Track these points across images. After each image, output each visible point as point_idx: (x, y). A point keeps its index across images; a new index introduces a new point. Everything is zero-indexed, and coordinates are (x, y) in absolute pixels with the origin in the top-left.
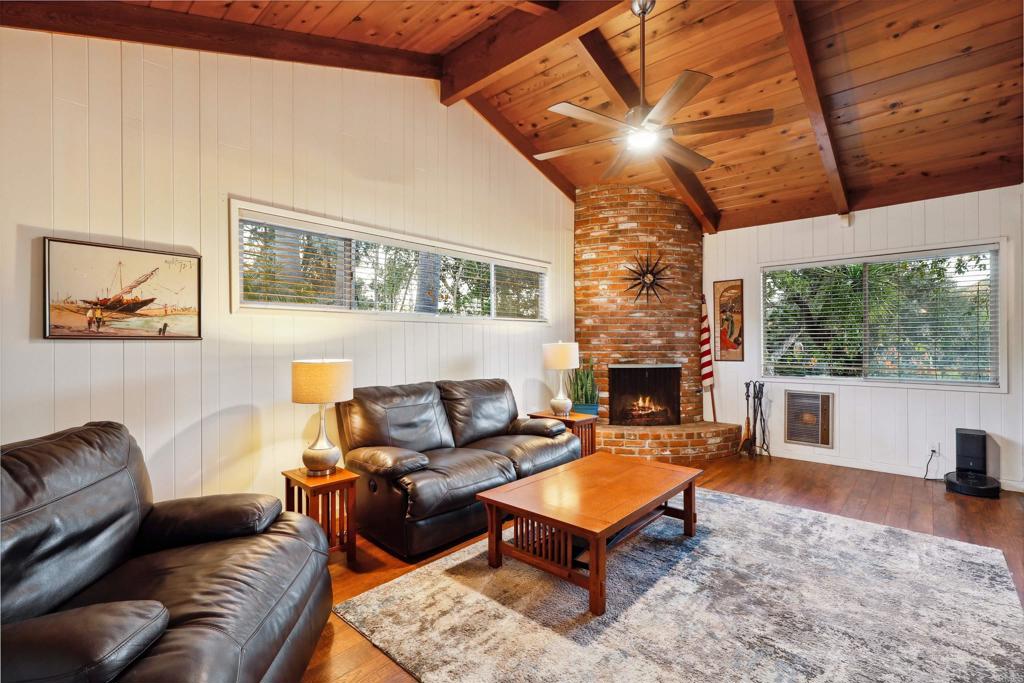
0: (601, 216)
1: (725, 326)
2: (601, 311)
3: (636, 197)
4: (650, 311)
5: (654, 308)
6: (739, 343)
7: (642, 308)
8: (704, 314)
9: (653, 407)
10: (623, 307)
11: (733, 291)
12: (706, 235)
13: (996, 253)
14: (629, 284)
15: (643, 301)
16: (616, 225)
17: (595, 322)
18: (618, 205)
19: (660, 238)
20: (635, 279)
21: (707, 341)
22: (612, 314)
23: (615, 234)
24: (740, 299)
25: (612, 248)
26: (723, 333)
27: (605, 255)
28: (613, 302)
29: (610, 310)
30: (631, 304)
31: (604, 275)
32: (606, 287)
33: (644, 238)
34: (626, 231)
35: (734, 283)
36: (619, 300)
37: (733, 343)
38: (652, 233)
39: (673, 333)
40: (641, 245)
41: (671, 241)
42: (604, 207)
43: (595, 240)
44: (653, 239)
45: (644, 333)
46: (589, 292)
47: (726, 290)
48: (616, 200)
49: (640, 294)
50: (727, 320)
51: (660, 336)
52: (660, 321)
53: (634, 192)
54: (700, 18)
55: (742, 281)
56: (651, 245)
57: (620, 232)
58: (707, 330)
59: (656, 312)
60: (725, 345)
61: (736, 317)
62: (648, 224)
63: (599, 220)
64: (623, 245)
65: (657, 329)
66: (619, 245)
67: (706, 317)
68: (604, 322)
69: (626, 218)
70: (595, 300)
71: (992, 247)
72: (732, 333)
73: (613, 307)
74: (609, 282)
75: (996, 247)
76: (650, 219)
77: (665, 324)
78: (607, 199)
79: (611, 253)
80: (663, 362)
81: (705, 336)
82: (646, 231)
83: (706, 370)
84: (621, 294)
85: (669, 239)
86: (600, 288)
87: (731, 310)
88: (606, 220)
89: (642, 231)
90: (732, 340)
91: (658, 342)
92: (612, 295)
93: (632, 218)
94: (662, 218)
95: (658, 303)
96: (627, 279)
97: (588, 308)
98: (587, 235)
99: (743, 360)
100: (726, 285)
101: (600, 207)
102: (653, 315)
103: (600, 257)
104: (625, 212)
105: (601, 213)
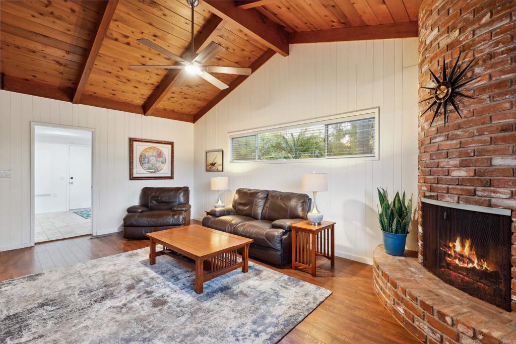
4: (450, 133)
7: (439, 131)
10: (427, 134)
15: (440, 122)
28: (423, 129)
34: (431, 44)
36: (426, 126)
45: (444, 162)
49: (436, 114)
51: (462, 165)
52: (463, 145)
57: (427, 48)
59: (458, 132)
65: (459, 156)
69: (430, 29)
84: (426, 119)
89: (443, 33)
91: (462, 173)
92: (423, 121)
93: (435, 24)
95: (460, 121)
102: (455, 137)
104: (430, 22)
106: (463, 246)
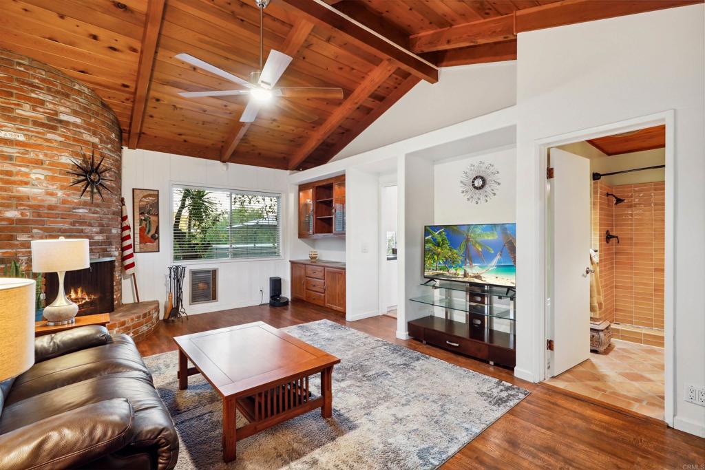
0: (33, 95)
1: (144, 224)
2: (32, 203)
3: (79, 93)
4: (93, 209)
5: (98, 205)
6: (155, 238)
7: (85, 204)
8: (124, 215)
9: (87, 298)
10: (64, 202)
11: (151, 198)
12: (125, 149)
13: (278, 198)
14: (72, 178)
15: (87, 198)
16: (56, 113)
17: (22, 214)
18: (58, 92)
19: (102, 141)
20: (79, 175)
21: (128, 237)
22: (50, 208)
23: (53, 123)
24: (156, 205)
25: (49, 136)
26: (142, 230)
27: (40, 142)
28: (52, 194)
29: (46, 204)
30: (75, 198)
31: (39, 163)
32: (42, 177)
33: (87, 137)
34: (67, 123)
35: (152, 192)
36: (60, 194)
37: (150, 238)
38: (95, 134)
39: (111, 230)
40: (86, 142)
41: (109, 146)
42: (38, 88)
43: (24, 120)
44: (96, 140)
46: (13, 178)
47: (145, 197)
48: (56, 86)
49: (84, 191)
50: (144, 220)
51: (101, 232)
52: (101, 219)
53: (77, 87)
54: (242, 18)
55: (158, 191)
56: (94, 145)
57: (61, 122)
58: (128, 227)
59: (98, 209)
60: (143, 240)
61: (153, 218)
62: (90, 124)
63: (29, 99)
64: (66, 137)
65: (99, 226)
66: (59, 135)
67: (126, 217)
68: (39, 215)
69: (67, 110)
70: (24, 190)
71: (277, 195)
72: (149, 231)
73: (52, 201)
74: (46, 173)
75: (278, 195)
76: (93, 120)
77: (105, 221)
78: (43, 80)
79: (47, 140)
80: (104, 256)
81: (126, 233)
82: (89, 130)
83: (128, 262)
84: (62, 188)
85: (108, 144)
86: (33, 176)
87: (148, 213)
88: (42, 103)
89: (85, 129)
90: (149, 235)
91: (100, 238)
92: (51, 187)
93: (75, 113)
94: (103, 123)
95: (99, 201)
96: (68, 172)
97: (10, 198)
98: (11, 110)
99: (159, 251)
100: (146, 193)
101: (32, 85)
102: (96, 212)
103: (32, 141)
104: (68, 103)
105: (33, 91)
106: (76, 292)
